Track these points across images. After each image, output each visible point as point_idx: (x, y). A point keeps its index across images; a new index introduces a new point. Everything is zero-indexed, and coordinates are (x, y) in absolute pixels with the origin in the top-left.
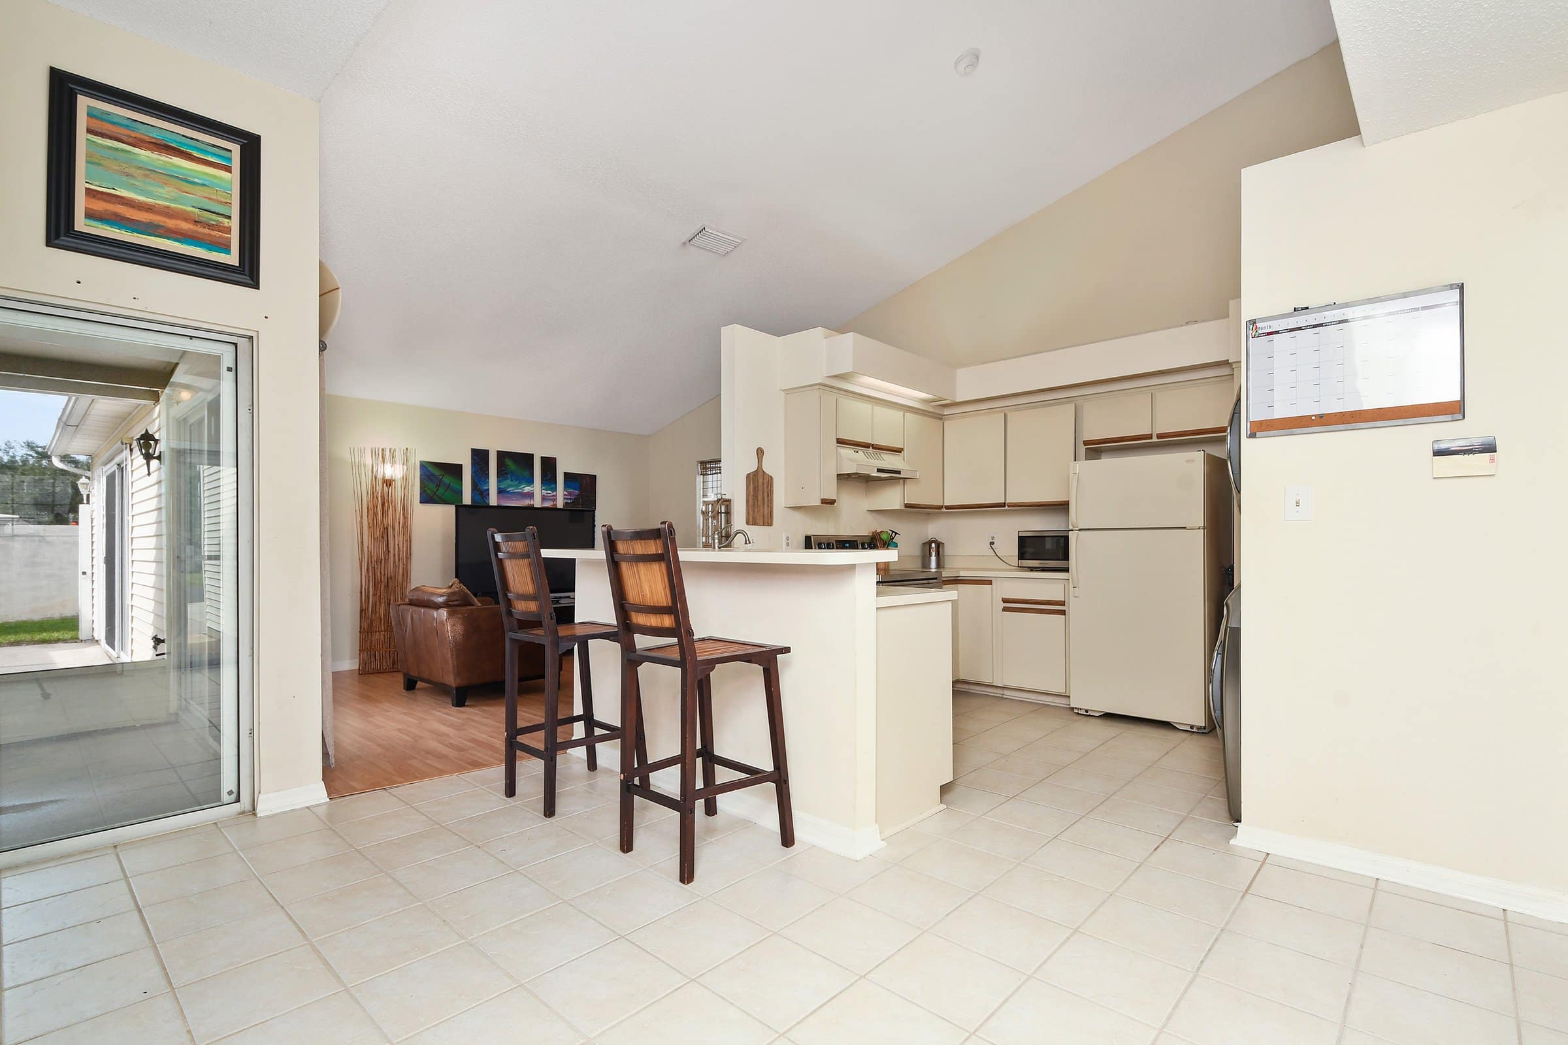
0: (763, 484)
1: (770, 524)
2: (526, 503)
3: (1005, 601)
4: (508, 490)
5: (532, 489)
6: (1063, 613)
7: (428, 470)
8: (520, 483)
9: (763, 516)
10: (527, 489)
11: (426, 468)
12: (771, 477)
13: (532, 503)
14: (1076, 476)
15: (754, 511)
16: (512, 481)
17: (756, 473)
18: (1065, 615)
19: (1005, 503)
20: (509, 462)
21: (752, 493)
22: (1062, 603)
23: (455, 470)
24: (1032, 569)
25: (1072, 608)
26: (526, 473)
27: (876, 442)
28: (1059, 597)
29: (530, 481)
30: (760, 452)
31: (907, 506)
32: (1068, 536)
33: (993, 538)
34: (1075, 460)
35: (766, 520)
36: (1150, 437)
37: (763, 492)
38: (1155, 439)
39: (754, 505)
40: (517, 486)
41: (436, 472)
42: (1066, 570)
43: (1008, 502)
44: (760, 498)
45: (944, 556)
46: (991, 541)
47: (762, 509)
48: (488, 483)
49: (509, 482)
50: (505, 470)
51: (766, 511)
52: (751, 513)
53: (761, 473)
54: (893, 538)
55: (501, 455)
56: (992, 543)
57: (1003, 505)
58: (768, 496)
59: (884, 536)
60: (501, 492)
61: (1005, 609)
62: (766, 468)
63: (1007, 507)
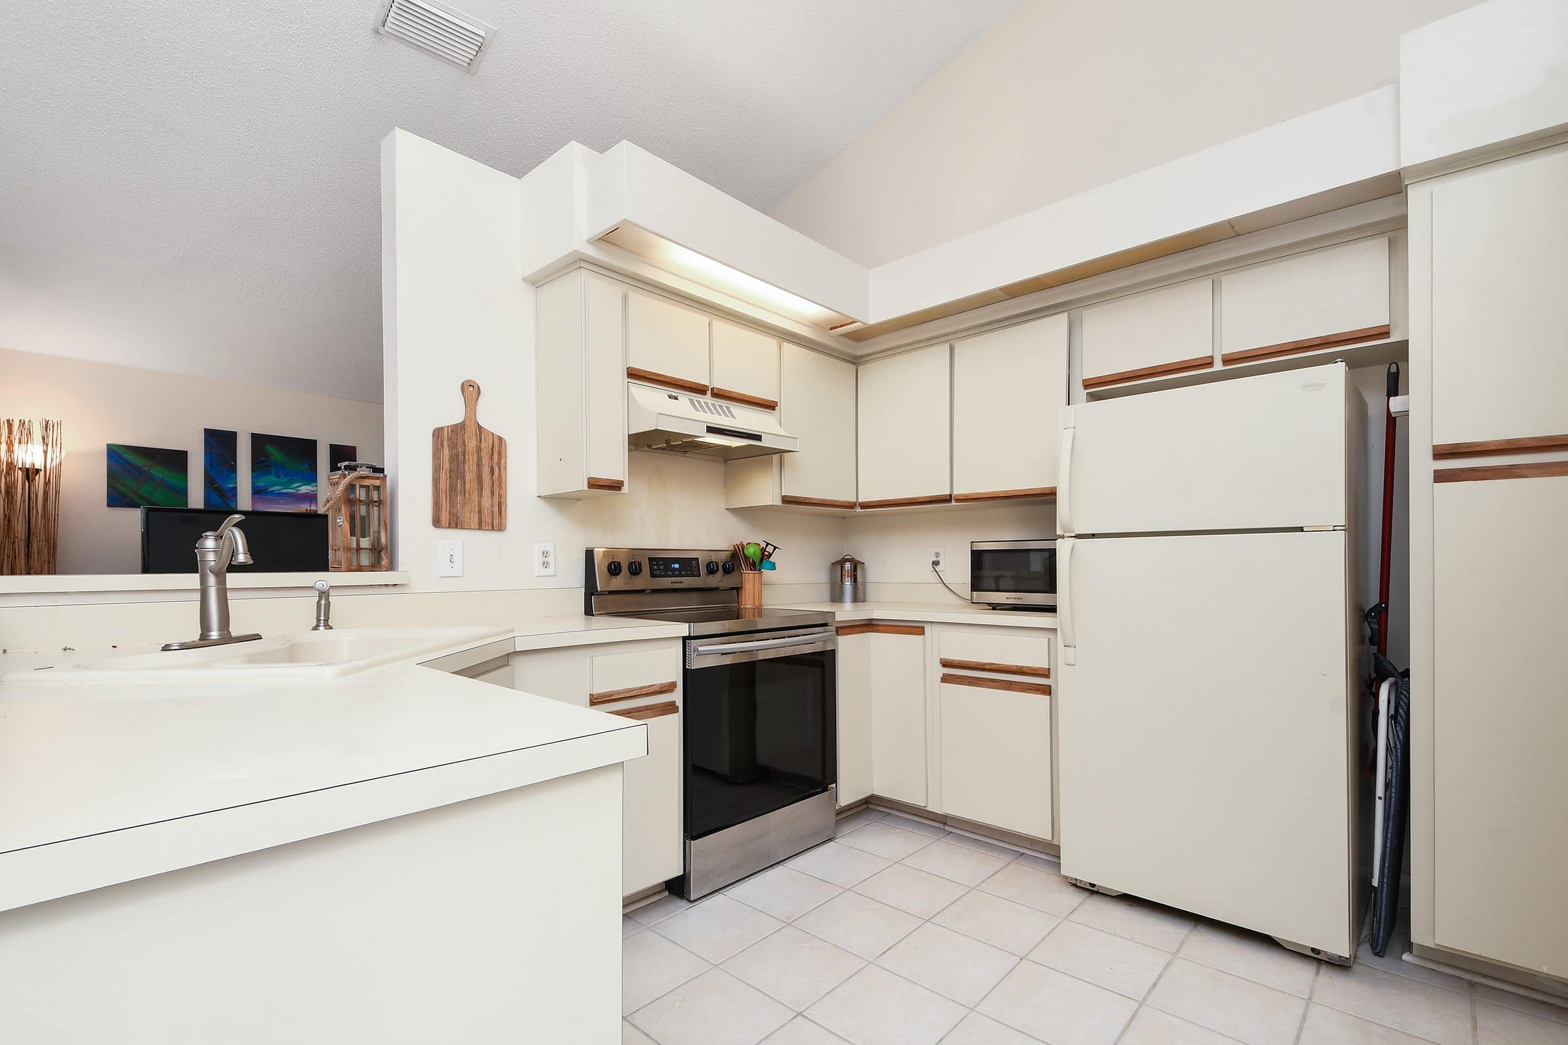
0: (479, 449)
1: (501, 528)
2: (303, 508)
3: (946, 664)
4: (271, 489)
5: (314, 489)
6: (1047, 690)
7: (122, 458)
8: (293, 481)
9: (480, 512)
10: (305, 489)
11: (120, 456)
12: (500, 439)
13: (313, 508)
14: (1070, 433)
15: (452, 502)
16: (278, 476)
17: (458, 430)
18: (1050, 694)
19: (951, 495)
20: (270, 449)
21: (447, 465)
22: (1046, 674)
23: (176, 460)
24: (995, 607)
25: (1062, 682)
26: (305, 467)
27: (719, 384)
28: (1041, 663)
29: (312, 477)
30: (471, 391)
31: (787, 500)
32: (1055, 549)
33: (937, 555)
34: (1069, 405)
35: (487, 518)
36: (1208, 362)
37: (479, 466)
38: (1218, 366)
39: (452, 489)
40: (287, 486)
41: (138, 461)
42: (1052, 609)
43: (955, 493)
44: (470, 476)
45: (864, 584)
46: (935, 559)
47: (475, 497)
48: (236, 477)
49: (272, 478)
50: (263, 461)
51: (486, 502)
52: (445, 505)
53: (471, 431)
54: (770, 555)
55: (259, 442)
56: (936, 563)
57: (947, 499)
58: (492, 474)
59: (751, 551)
60: (257, 492)
61: (946, 679)
62: (489, 418)
63: (953, 503)
